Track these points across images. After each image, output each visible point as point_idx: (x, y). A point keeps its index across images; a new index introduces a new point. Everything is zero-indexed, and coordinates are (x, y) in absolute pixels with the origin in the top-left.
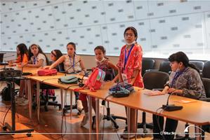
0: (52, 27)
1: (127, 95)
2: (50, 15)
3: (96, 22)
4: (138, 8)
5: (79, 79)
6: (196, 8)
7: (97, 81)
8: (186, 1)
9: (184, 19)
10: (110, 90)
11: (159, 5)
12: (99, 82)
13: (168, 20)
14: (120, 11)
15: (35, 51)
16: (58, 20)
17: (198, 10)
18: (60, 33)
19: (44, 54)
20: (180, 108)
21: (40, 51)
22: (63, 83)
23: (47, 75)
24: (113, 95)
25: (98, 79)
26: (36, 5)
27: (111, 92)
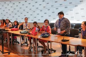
0: (12, 12)
1: (48, 37)
2: (11, 7)
3: (30, 9)
4: (47, 3)
5: (28, 32)
6: (70, 3)
7: (35, 32)
8: (66, 0)
9: (66, 7)
10: (41, 35)
11: (56, 2)
12: (36, 32)
13: (59, 8)
14: (40, 5)
15: (7, 22)
16: (15, 9)
17: (71, 4)
18: (16, 14)
19: (11, 23)
20: (68, 40)
21: (10, 22)
22: (22, 33)
23: (15, 31)
24: (42, 37)
25: (36, 31)
26: (5, 3)
27: (42, 36)
